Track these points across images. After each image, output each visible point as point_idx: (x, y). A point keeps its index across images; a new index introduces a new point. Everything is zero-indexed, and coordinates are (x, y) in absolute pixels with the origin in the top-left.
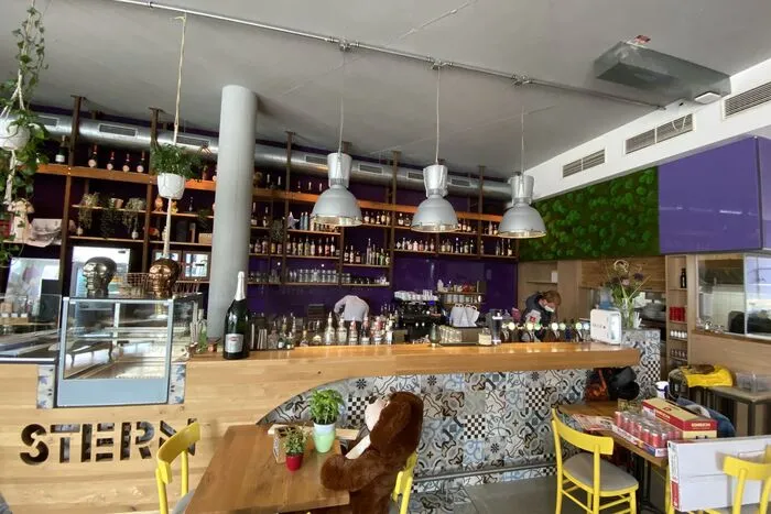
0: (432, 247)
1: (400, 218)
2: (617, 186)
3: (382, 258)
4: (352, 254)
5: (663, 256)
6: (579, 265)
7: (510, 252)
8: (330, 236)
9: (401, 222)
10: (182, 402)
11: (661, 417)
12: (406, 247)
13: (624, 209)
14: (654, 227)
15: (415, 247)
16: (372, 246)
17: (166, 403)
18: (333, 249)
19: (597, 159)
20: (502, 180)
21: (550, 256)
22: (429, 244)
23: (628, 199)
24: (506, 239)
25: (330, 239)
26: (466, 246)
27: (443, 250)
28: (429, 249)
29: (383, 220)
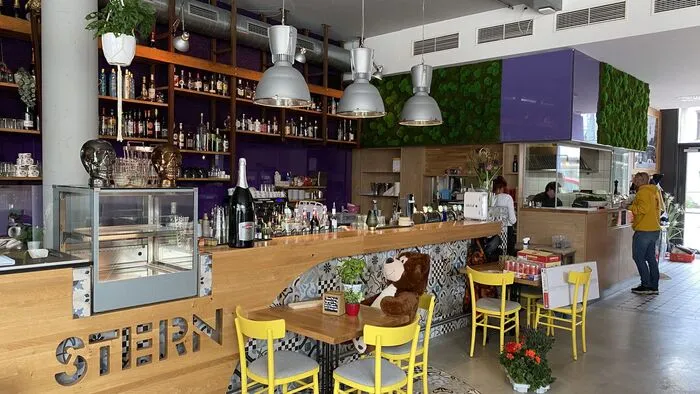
0: (275, 128)
1: (238, 85)
2: (467, 73)
3: (218, 141)
4: (181, 135)
5: (502, 143)
6: (423, 152)
7: (352, 137)
8: (152, 108)
9: (241, 92)
10: (210, 294)
11: (531, 259)
12: (247, 128)
13: (472, 97)
14: (498, 116)
15: (256, 127)
16: (205, 123)
17: (197, 296)
18: (157, 129)
19: (450, 42)
20: (339, 44)
21: (396, 142)
22: (272, 124)
23: (476, 88)
24: (348, 120)
25: (153, 113)
26: (310, 128)
27: (288, 132)
28: (272, 131)
29: (219, 87)
